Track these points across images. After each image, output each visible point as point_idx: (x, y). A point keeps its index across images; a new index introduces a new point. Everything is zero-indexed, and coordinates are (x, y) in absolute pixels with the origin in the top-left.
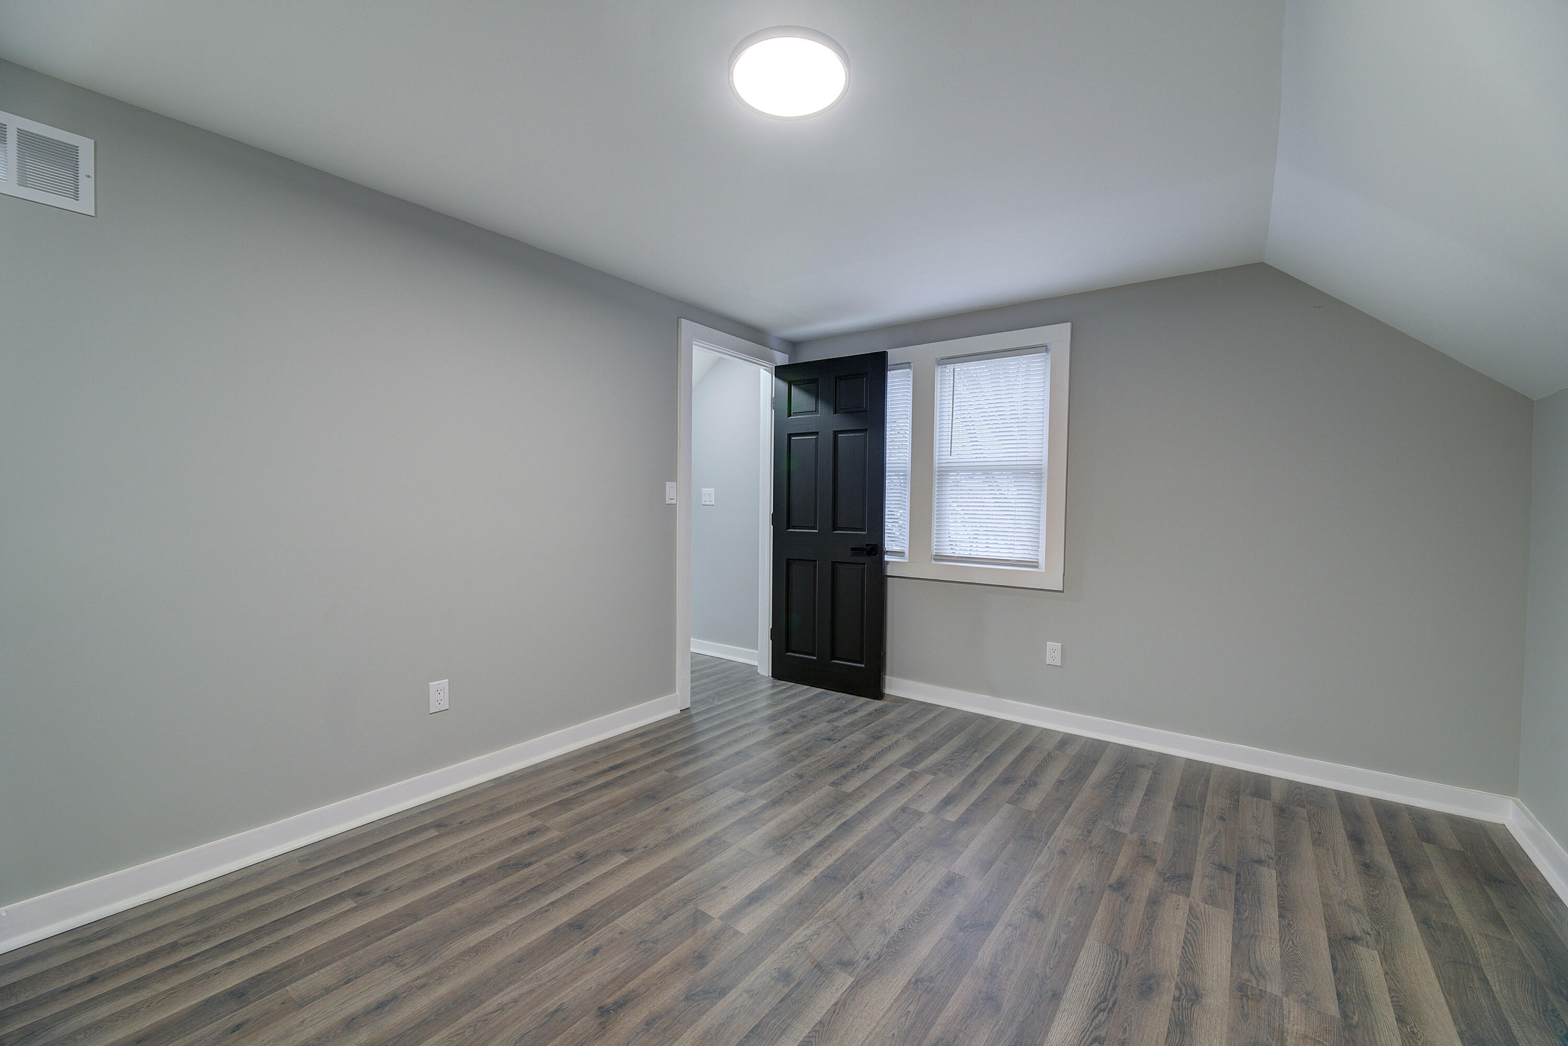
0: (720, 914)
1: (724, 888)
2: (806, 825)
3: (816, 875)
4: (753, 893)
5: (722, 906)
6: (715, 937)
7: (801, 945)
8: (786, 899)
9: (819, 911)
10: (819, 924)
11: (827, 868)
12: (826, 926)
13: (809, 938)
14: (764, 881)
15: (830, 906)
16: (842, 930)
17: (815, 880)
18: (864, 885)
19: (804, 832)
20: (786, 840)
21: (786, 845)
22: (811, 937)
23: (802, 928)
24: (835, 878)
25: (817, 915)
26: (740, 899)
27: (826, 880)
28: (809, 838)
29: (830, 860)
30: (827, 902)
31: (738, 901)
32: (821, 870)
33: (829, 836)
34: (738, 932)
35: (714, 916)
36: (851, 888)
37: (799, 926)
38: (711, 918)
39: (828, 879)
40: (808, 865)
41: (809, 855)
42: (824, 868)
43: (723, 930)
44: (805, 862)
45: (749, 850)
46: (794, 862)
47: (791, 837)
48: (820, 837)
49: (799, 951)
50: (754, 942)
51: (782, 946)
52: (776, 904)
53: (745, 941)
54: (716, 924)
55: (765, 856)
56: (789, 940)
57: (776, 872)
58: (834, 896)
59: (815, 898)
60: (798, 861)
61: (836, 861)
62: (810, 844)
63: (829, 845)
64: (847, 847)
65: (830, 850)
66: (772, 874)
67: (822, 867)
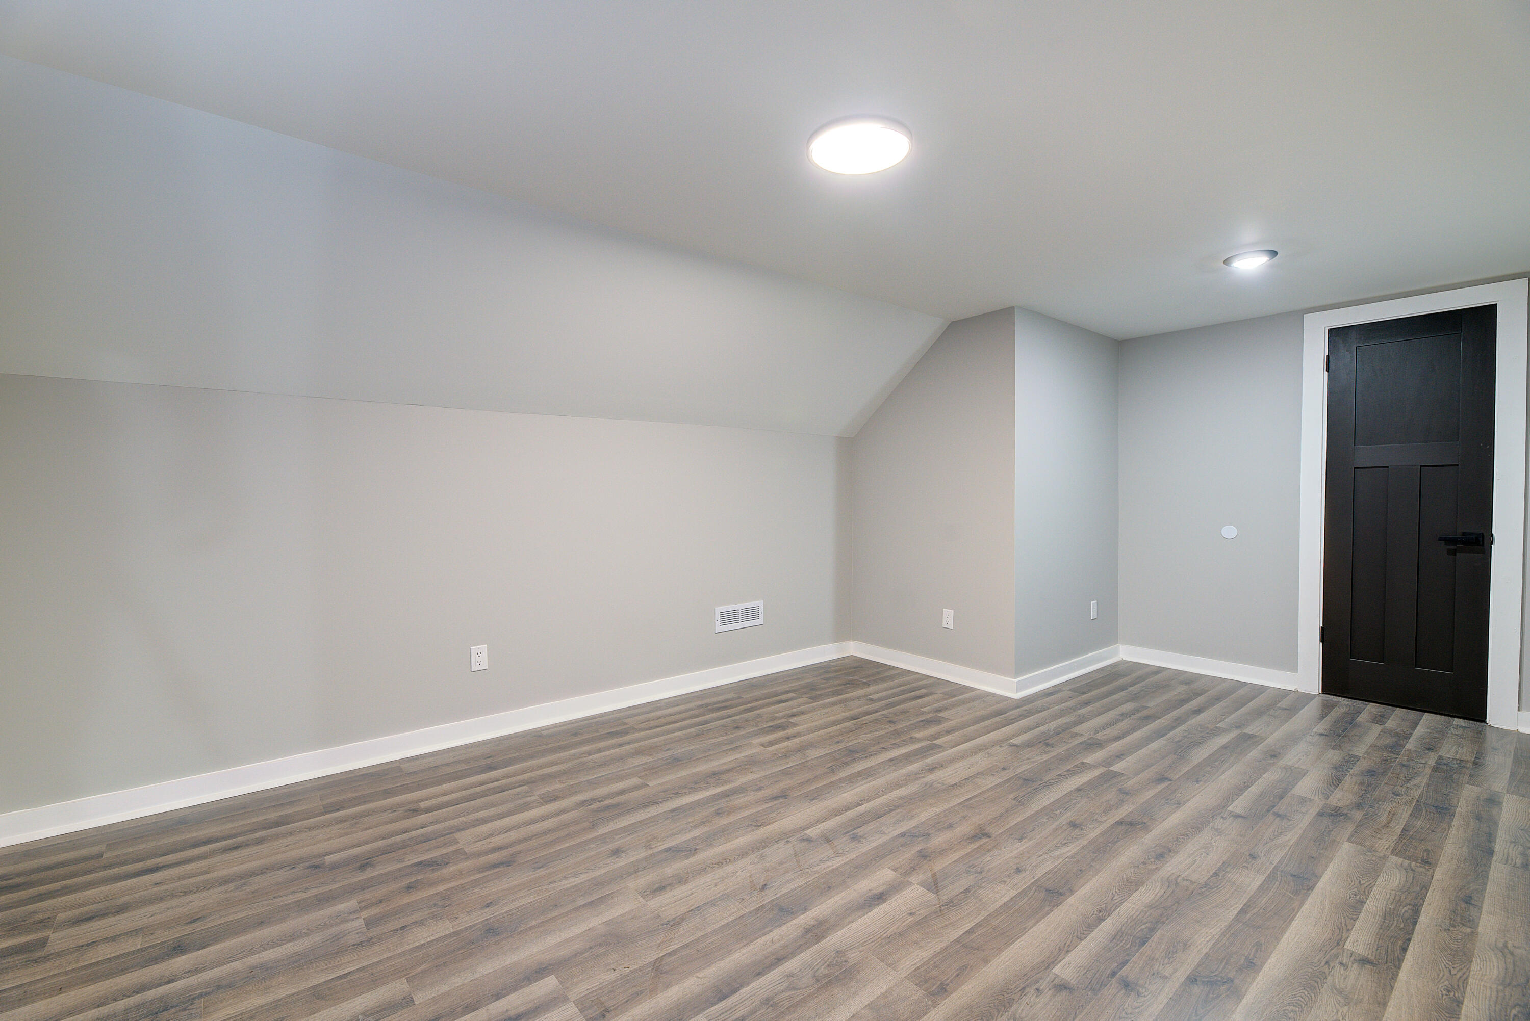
0: (913, 888)
1: (911, 914)
2: (787, 1004)
3: (802, 916)
4: (878, 905)
5: (912, 895)
6: (914, 869)
7: (838, 855)
8: (843, 894)
9: (813, 879)
10: (816, 869)
11: (785, 924)
12: (811, 866)
13: (829, 859)
14: (866, 916)
15: (801, 882)
16: (798, 861)
17: (806, 910)
18: (754, 899)
19: (794, 989)
20: (825, 976)
21: (829, 966)
22: (827, 859)
23: (834, 867)
24: (782, 909)
25: (817, 875)
26: (893, 900)
27: (792, 909)
28: (791, 975)
29: (776, 933)
30: (801, 886)
31: (895, 898)
32: (794, 921)
33: (759, 974)
34: (894, 870)
35: (918, 886)
36: (769, 896)
37: (837, 869)
38: (922, 884)
39: (790, 909)
40: (807, 931)
41: (801, 945)
42: (788, 924)
43: (907, 873)
44: (809, 935)
45: (882, 963)
46: (823, 937)
47: (818, 981)
48: (775, 975)
49: (841, 852)
50: (879, 861)
51: (855, 856)
52: (854, 890)
53: (887, 863)
54: (915, 879)
55: (861, 951)
56: (847, 860)
57: (849, 926)
58: (792, 890)
59: (813, 891)
60: (819, 938)
61: (770, 931)
62: (792, 965)
63: (766, 958)
64: (744, 951)
65: (770, 949)
66: (854, 925)
67: (791, 925)
